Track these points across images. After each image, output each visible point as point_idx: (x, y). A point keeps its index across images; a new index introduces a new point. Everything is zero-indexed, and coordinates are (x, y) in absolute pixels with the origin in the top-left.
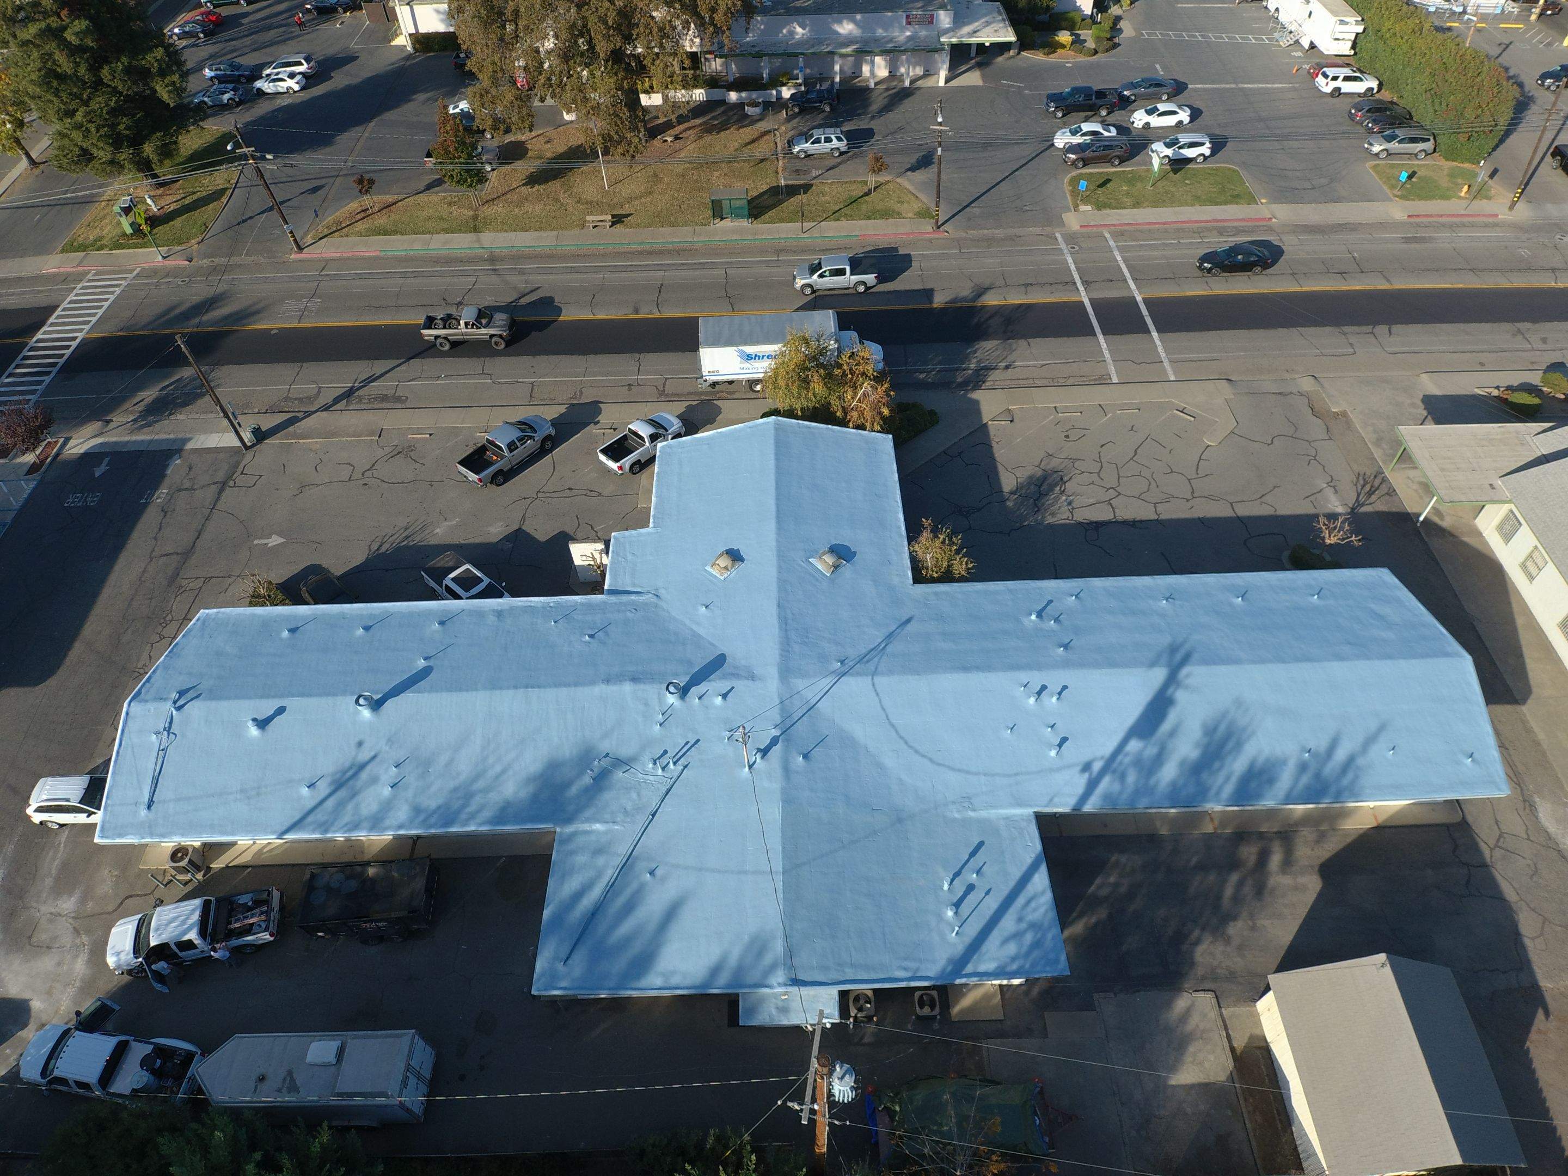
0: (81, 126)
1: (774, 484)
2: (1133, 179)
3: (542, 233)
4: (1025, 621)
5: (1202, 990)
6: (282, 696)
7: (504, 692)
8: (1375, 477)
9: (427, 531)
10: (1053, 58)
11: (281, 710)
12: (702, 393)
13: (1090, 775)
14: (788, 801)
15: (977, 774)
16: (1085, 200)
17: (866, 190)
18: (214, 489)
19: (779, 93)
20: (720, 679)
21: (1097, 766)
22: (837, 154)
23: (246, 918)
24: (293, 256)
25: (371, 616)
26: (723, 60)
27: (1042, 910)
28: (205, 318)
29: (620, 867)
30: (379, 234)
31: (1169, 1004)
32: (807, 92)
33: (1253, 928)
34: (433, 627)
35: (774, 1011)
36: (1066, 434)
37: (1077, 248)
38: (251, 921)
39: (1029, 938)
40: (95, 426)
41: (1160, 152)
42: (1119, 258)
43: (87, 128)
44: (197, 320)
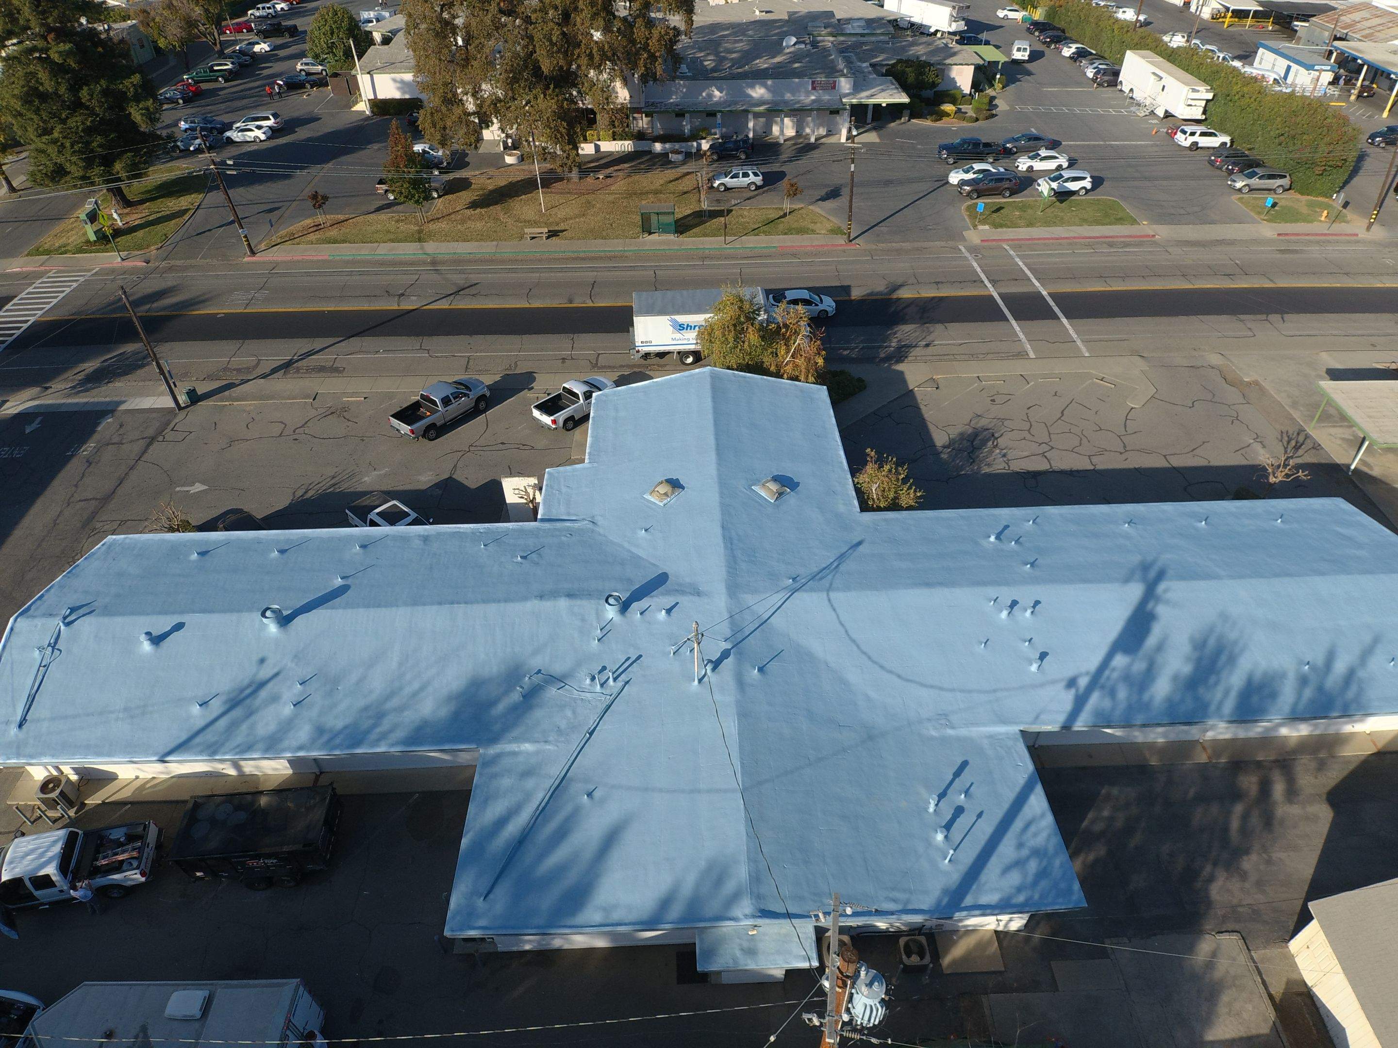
0: (58, 141)
1: (712, 421)
2: (1023, 208)
3: (483, 243)
4: (984, 543)
5: (1226, 931)
6: (182, 612)
7: (427, 608)
8: (1298, 434)
9: (354, 480)
10: (938, 124)
11: (179, 626)
12: (634, 366)
13: (1077, 691)
14: (744, 715)
15: (952, 690)
16: (983, 222)
17: (782, 213)
18: (142, 443)
19: (699, 145)
20: (663, 594)
21: (1083, 682)
22: (754, 188)
23: (117, 854)
24: (246, 259)
25: (288, 541)
26: (649, 119)
27: (1044, 835)
28: (155, 305)
29: (552, 789)
30: (329, 243)
31: (1191, 949)
32: (724, 143)
33: (1269, 862)
34: (354, 550)
35: (738, 953)
36: (992, 398)
37: (981, 256)
38: (121, 857)
39: (1033, 866)
40: (35, 391)
41: (1044, 187)
42: (1020, 263)
43: (62, 144)
44: (148, 306)
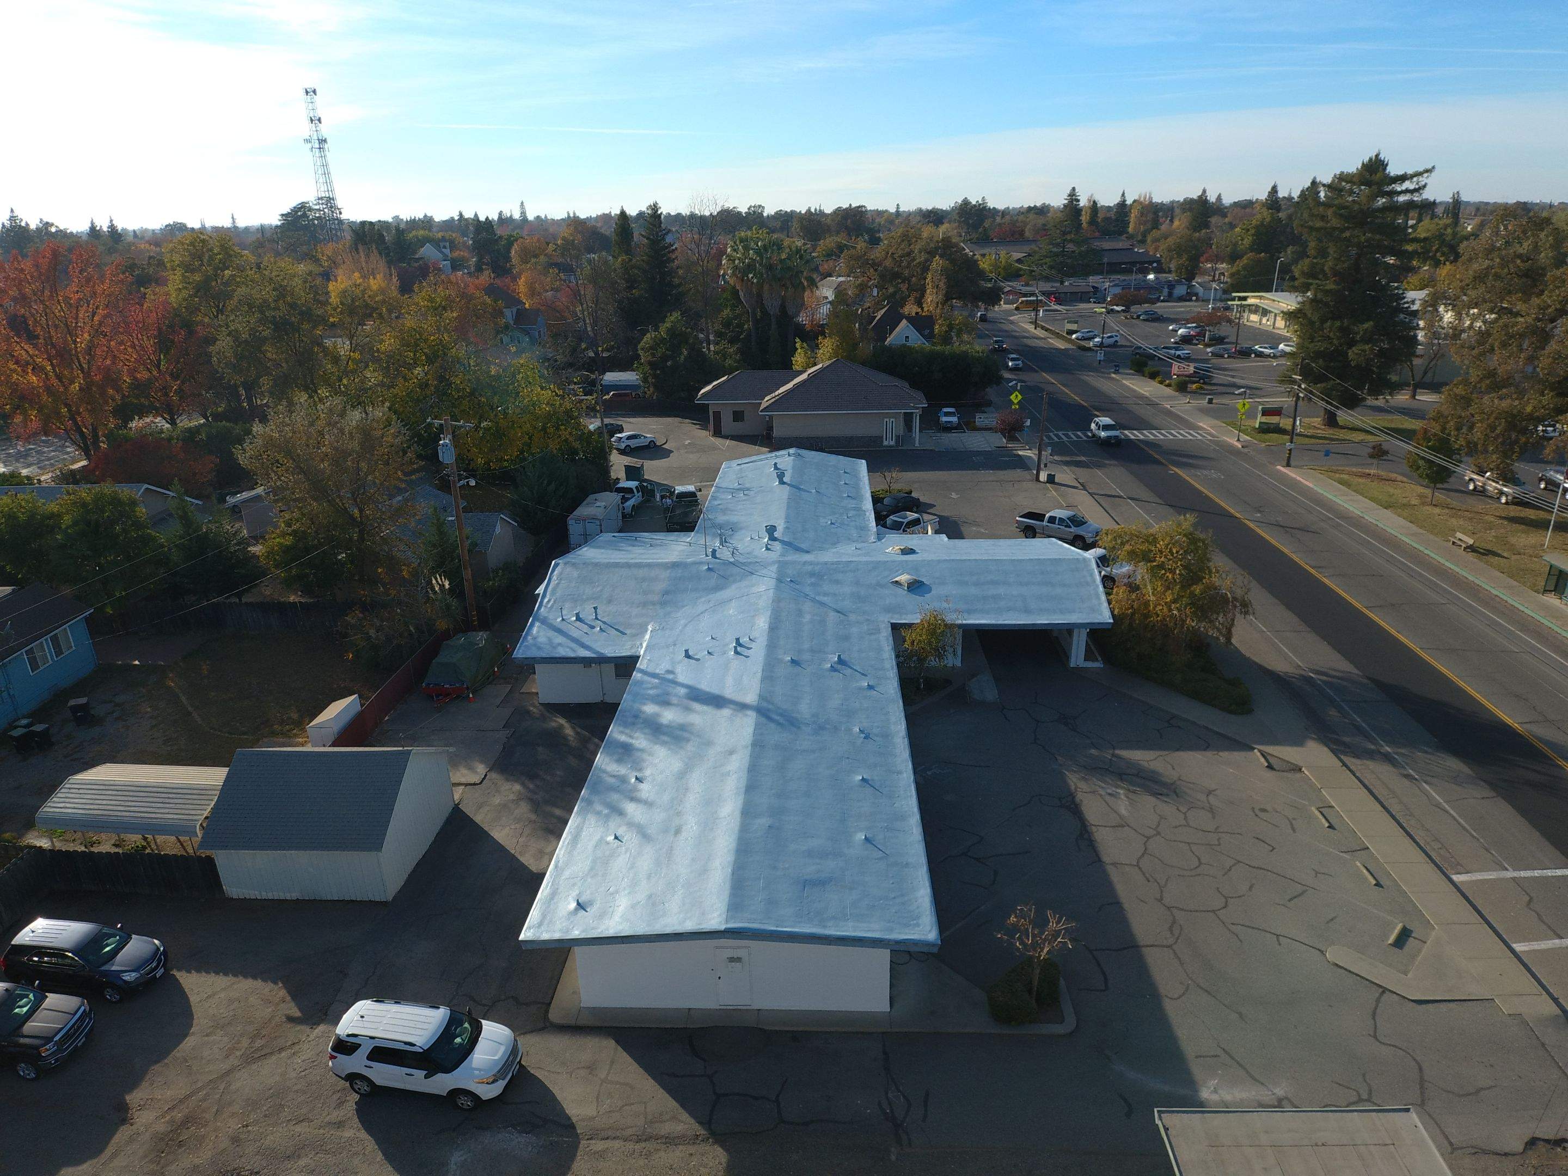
13: (663, 674)
21: (670, 676)
24: (1276, 466)
30: (1339, 482)
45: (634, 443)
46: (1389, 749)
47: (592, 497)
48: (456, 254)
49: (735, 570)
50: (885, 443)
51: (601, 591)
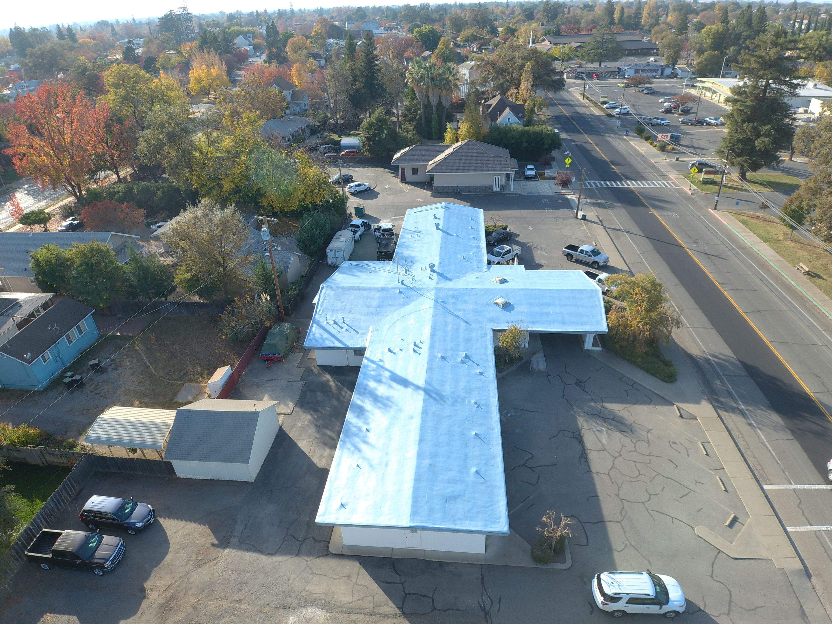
13: (378, 361)
15: (387, 332)
21: (380, 363)
24: (710, 210)
36: (679, 443)
45: (359, 189)
46: (743, 407)
47: (338, 233)
48: (256, 41)
49: (413, 293)
50: (495, 189)
51: (346, 305)
